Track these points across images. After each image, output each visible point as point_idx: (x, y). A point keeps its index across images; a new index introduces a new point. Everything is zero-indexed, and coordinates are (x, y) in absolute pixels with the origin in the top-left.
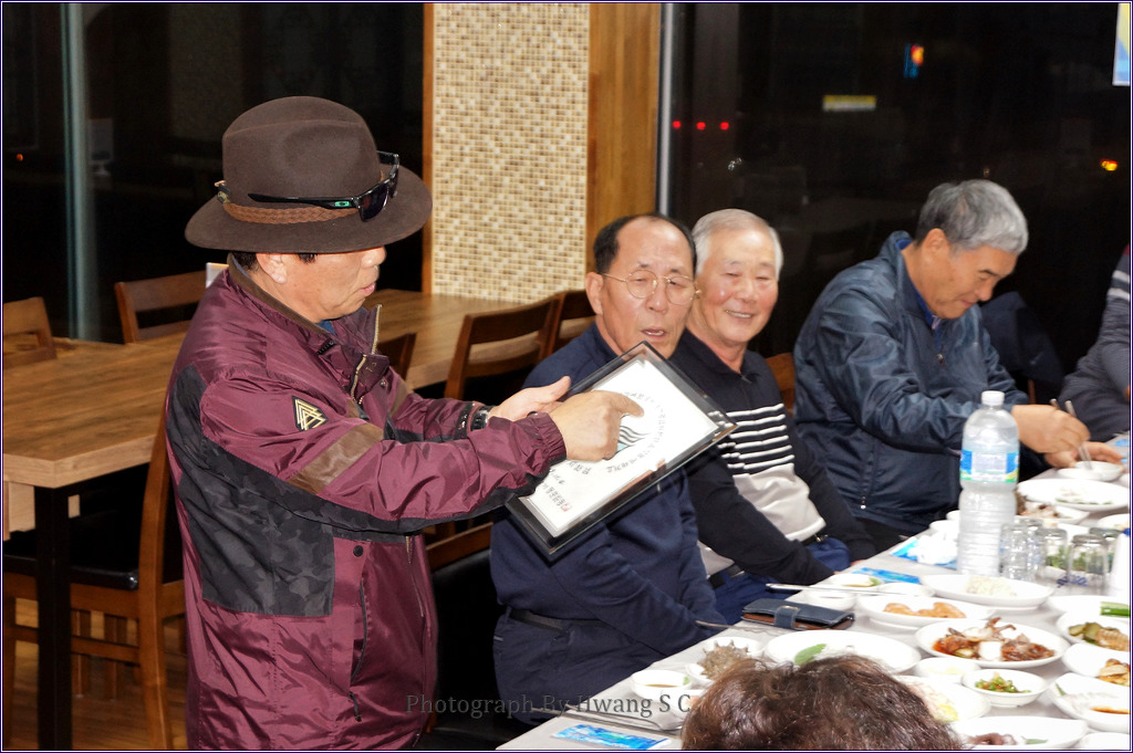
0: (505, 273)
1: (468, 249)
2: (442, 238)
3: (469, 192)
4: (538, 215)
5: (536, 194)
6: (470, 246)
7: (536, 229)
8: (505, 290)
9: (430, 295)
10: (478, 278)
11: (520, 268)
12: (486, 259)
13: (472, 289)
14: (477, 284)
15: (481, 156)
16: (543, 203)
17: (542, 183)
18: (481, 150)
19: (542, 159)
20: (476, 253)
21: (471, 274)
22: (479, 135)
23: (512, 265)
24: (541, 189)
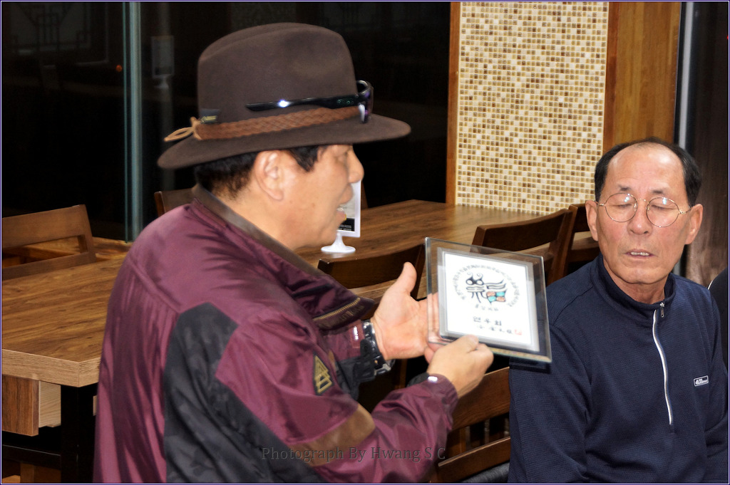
0: (524, 185)
1: (490, 162)
2: (465, 152)
3: (491, 108)
4: (557, 130)
5: (555, 110)
6: (492, 160)
7: (554, 144)
8: (524, 201)
9: (453, 205)
10: (499, 190)
11: (539, 181)
12: (506, 172)
13: (493, 200)
14: (498, 196)
15: (504, 73)
16: (563, 119)
17: (561, 99)
18: (504, 68)
19: (562, 77)
20: (497, 166)
21: (491, 186)
22: (502, 54)
23: (532, 178)
24: (561, 105)
